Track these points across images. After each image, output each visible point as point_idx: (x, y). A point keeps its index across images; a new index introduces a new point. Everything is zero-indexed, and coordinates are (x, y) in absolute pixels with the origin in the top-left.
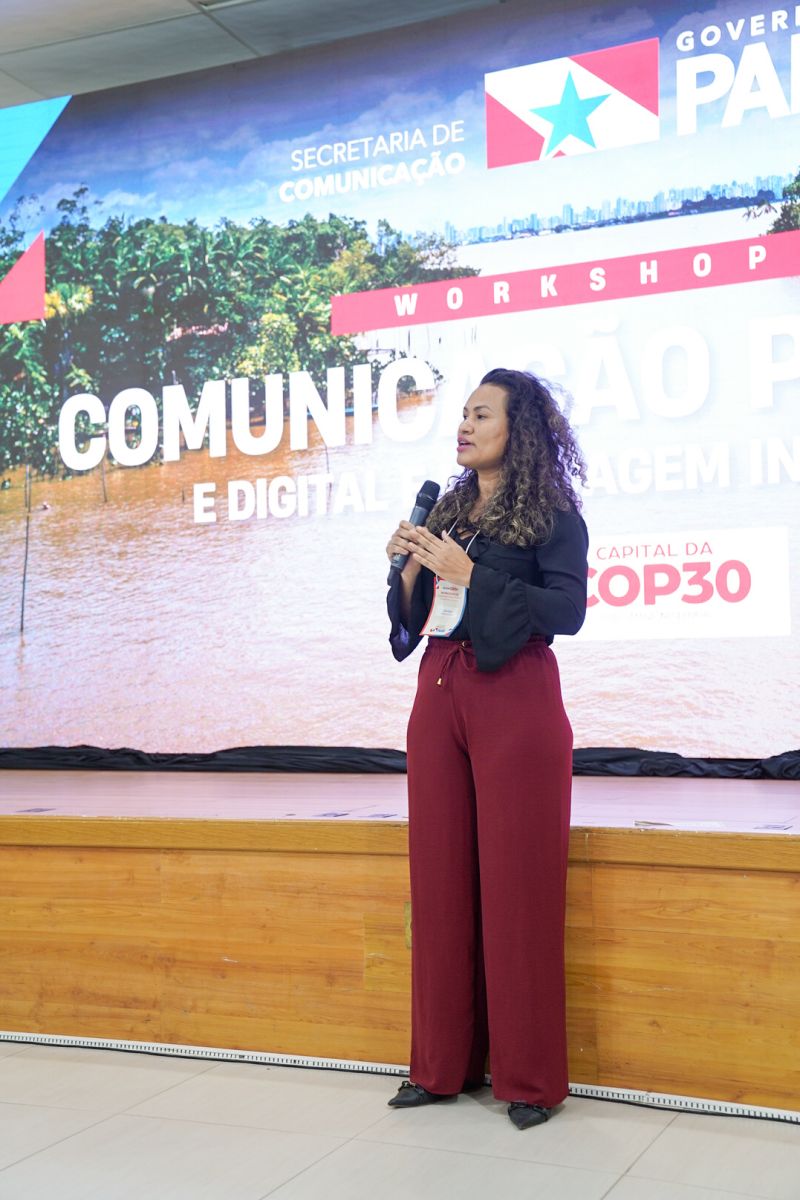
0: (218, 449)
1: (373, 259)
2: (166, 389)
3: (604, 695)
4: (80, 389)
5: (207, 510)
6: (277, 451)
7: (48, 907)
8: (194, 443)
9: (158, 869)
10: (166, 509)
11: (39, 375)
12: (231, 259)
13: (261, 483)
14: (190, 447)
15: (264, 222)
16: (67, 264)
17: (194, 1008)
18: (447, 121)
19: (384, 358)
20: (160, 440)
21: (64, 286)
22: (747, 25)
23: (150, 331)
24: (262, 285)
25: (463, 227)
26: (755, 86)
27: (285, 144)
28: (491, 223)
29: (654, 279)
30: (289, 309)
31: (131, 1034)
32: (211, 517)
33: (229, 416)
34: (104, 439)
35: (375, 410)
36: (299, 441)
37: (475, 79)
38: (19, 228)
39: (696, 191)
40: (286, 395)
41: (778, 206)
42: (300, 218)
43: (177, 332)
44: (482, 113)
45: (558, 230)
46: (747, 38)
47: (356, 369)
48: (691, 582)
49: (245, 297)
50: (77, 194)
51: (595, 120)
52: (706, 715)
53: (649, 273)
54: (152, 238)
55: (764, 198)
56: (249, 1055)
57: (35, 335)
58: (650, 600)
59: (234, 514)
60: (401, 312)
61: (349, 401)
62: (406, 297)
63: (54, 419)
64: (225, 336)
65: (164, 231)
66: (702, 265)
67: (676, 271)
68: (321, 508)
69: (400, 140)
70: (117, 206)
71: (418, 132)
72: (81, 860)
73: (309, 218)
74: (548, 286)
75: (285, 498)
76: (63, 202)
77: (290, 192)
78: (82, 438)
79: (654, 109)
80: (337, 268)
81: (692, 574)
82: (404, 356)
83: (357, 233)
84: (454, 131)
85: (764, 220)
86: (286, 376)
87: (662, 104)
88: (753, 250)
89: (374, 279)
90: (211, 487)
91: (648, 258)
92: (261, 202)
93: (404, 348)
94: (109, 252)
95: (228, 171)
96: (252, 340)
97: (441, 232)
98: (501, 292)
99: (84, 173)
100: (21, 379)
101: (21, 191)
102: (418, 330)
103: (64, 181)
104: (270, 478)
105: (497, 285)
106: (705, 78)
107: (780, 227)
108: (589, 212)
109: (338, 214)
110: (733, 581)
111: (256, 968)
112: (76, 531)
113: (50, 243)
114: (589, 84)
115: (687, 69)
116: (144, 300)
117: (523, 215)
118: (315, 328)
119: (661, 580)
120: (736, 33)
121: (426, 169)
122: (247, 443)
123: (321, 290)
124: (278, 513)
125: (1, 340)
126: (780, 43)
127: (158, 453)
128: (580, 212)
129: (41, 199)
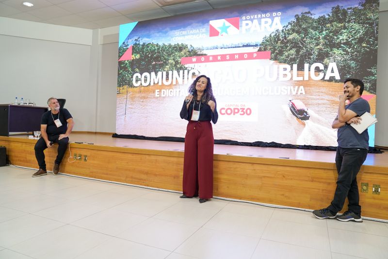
0: (160, 84)
1: (189, 51)
2: (152, 73)
3: (226, 131)
4: (137, 72)
5: (158, 94)
6: (170, 84)
8: (156, 82)
9: (146, 158)
10: (151, 94)
11: (130, 70)
12: (164, 50)
13: (167, 90)
15: (170, 44)
16: (136, 50)
17: (151, 181)
19: (190, 69)
20: (150, 82)
21: (135, 54)
22: (254, 16)
23: (150, 62)
24: (169, 55)
25: (205, 46)
26: (255, 27)
27: (175, 31)
28: (210, 46)
30: (174, 59)
31: (141, 185)
32: (158, 96)
33: (162, 78)
34: (140, 81)
35: (188, 78)
36: (174, 83)
37: (208, 22)
38: (128, 44)
39: (245, 43)
40: (172, 75)
42: (176, 44)
43: (154, 63)
44: (209, 27)
45: (221, 48)
46: (254, 19)
47: (185, 71)
49: (166, 57)
50: (138, 38)
51: (228, 30)
52: (242, 135)
53: (237, 57)
54: (150, 46)
55: (256, 45)
56: (160, 189)
57: (129, 62)
58: (234, 114)
59: (162, 95)
60: (193, 61)
61: (183, 76)
62: (194, 58)
63: (132, 77)
64: (162, 64)
65: (153, 45)
66: (246, 56)
67: (241, 57)
68: (178, 95)
69: (194, 31)
70: (145, 41)
71: (198, 30)
72: (133, 155)
73: (178, 44)
74: (219, 58)
75: (172, 93)
76: (136, 40)
77: (175, 39)
78: (137, 81)
79: (238, 29)
80: (182, 53)
81: (241, 110)
82: (193, 69)
83: (186, 47)
84: (204, 30)
85: (257, 49)
86: (173, 71)
87: (240, 28)
88: (254, 54)
89: (189, 55)
90: (158, 90)
91: (236, 54)
92: (170, 40)
94: (143, 48)
95: (164, 35)
96: (167, 65)
97: (201, 47)
98: (211, 58)
99: (139, 35)
100: (127, 70)
101: (129, 37)
102: (196, 64)
103: (136, 36)
106: (247, 24)
107: (259, 51)
108: (227, 46)
109: (183, 43)
110: (248, 111)
111: (162, 175)
112: (135, 97)
113: (133, 46)
114: (227, 24)
115: (244, 23)
116: (149, 57)
117: (215, 45)
118: (178, 63)
119: (236, 111)
120: (252, 17)
121: (199, 36)
122: (165, 83)
123: (179, 56)
124: (170, 95)
125: (124, 63)
126: (259, 20)
127: (150, 84)
128: (225, 45)
129: (132, 39)
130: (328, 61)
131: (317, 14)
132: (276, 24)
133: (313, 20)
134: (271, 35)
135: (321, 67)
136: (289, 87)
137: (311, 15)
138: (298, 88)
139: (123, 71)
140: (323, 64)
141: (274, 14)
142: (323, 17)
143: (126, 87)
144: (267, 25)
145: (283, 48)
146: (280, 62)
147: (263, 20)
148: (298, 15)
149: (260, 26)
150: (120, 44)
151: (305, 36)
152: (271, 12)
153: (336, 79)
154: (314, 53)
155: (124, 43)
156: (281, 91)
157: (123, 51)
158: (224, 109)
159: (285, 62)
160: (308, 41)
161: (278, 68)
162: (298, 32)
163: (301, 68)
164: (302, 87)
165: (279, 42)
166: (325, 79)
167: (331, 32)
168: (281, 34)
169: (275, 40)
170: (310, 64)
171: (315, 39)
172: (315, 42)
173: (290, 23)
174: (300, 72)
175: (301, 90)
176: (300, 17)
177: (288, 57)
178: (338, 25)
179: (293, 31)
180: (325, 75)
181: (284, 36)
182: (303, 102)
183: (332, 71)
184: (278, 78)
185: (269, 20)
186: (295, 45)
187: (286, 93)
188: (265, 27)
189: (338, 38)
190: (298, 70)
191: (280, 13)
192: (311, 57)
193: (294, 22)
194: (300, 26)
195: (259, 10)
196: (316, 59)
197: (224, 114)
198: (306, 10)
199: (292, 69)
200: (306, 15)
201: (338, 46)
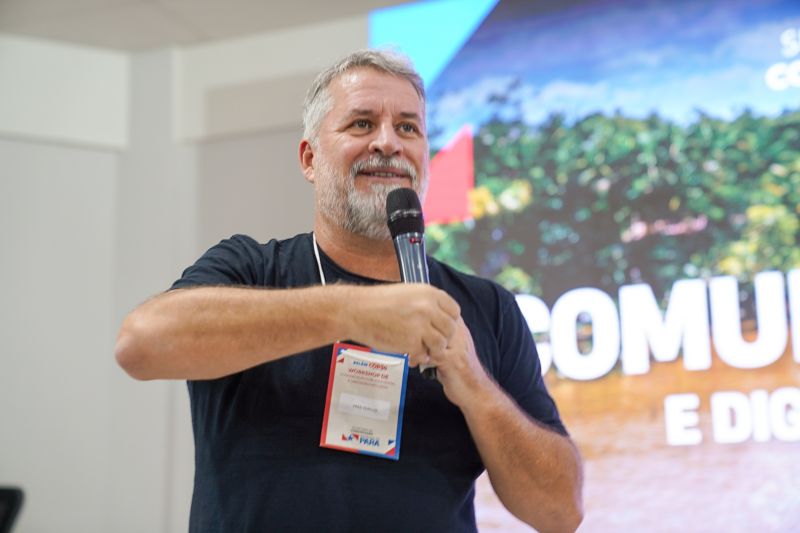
0: (697, 360)
5: (685, 428)
6: (776, 363)
8: (665, 354)
10: (631, 427)
12: (706, 152)
13: (760, 396)
15: (748, 111)
16: (498, 160)
20: (621, 350)
21: (494, 183)
23: (604, 229)
24: (749, 176)
30: (786, 202)
32: (694, 438)
38: (440, 121)
43: (638, 230)
49: (726, 191)
50: (509, 88)
54: (602, 132)
57: (459, 236)
59: (723, 433)
65: (619, 123)
75: (793, 416)
76: (495, 99)
86: (785, 276)
90: (692, 401)
94: (549, 146)
96: (736, 235)
104: (770, 391)
113: (477, 141)
116: (595, 196)
122: (738, 353)
124: (785, 434)
127: (618, 364)
129: (467, 94)
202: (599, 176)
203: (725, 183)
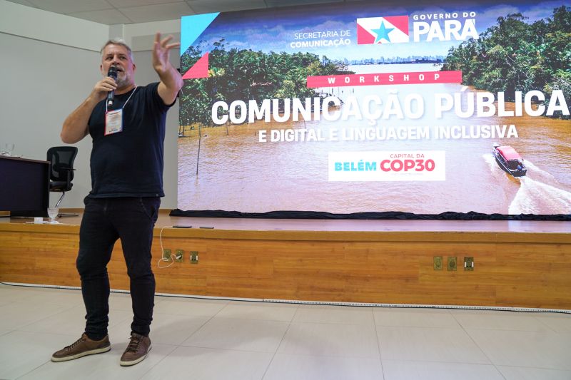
0: (268, 119)
1: (321, 67)
2: (250, 101)
4: (220, 100)
5: (263, 138)
6: (288, 121)
7: (301, 260)
8: (259, 117)
11: (205, 95)
12: (274, 63)
13: (282, 131)
14: (258, 118)
15: (285, 53)
16: (216, 62)
18: (345, 29)
19: (324, 96)
20: (248, 116)
21: (215, 68)
22: (433, 16)
23: (245, 83)
24: (284, 72)
25: (350, 59)
26: (435, 32)
27: (292, 31)
28: (359, 59)
29: (408, 80)
30: (293, 79)
32: (265, 141)
33: (272, 110)
34: (227, 116)
35: (321, 111)
36: (295, 118)
37: (355, 19)
38: (200, 50)
39: (419, 57)
40: (291, 105)
41: (442, 64)
42: (297, 53)
43: (254, 84)
44: (356, 29)
45: (379, 63)
46: (433, 19)
47: (315, 98)
48: (418, 165)
49: (278, 75)
50: (221, 41)
51: (390, 34)
53: (406, 78)
54: (246, 56)
55: (438, 61)
56: (378, 305)
57: (204, 82)
59: (273, 140)
60: (330, 82)
61: (313, 108)
62: (332, 79)
63: (210, 108)
64: (271, 86)
65: (251, 52)
66: (422, 78)
67: (414, 78)
68: (303, 139)
69: (329, 34)
70: (234, 45)
71: (336, 32)
72: (313, 245)
73: (300, 53)
74: (376, 79)
75: (290, 136)
76: (215, 44)
77: (293, 45)
78: (220, 115)
79: (407, 33)
80: (309, 68)
81: (418, 163)
82: (331, 95)
83: (316, 58)
84: (347, 33)
85: (439, 67)
86: (291, 99)
87: (409, 32)
88: (435, 75)
89: (321, 72)
90: (265, 131)
91: (406, 74)
92: (284, 47)
93: (331, 93)
94: (231, 58)
95: (272, 37)
96: (280, 88)
97: (343, 60)
98: (362, 79)
99: (224, 35)
100: (199, 96)
101: (202, 38)
103: (216, 37)
104: (285, 130)
105: (361, 78)
106: (421, 28)
107: (443, 69)
108: (389, 60)
109: (310, 52)
110: (430, 165)
111: (380, 278)
113: (210, 55)
114: (388, 25)
115: (416, 25)
116: (243, 73)
117: (369, 58)
118: (301, 85)
119: (409, 164)
120: (430, 18)
121: (338, 42)
122: (278, 118)
123: (304, 75)
124: (288, 140)
125: (192, 83)
126: (442, 22)
127: (247, 120)
128: (386, 58)
129: (208, 42)
130: (551, 88)
131: (531, 17)
132: (469, 30)
133: (526, 26)
134: (460, 46)
135: (541, 97)
136: (493, 127)
137: (523, 19)
138: (508, 128)
139: (190, 98)
140: (543, 92)
141: (465, 14)
142: (541, 23)
143: (196, 125)
144: (455, 31)
145: (482, 67)
146: (478, 89)
147: (447, 23)
148: (502, 18)
149: (444, 32)
150: (183, 50)
151: (514, 50)
152: (461, 10)
153: (564, 114)
154: (529, 75)
155: (191, 48)
156: (481, 132)
157: (189, 63)
158: (388, 161)
159: (485, 88)
160: (519, 57)
161: (475, 97)
162: (504, 44)
163: (510, 98)
164: (512, 127)
165: (475, 57)
166: (547, 114)
167: (553, 45)
168: (477, 45)
169: (468, 54)
170: (524, 92)
171: (530, 55)
172: (529, 59)
173: (489, 30)
174: (509, 104)
175: (512, 132)
176: (506, 20)
177: (489, 80)
178: (563, 34)
179: (496, 41)
180: (546, 109)
181: (481, 48)
182: (516, 150)
183: (558, 103)
184: (475, 113)
185: (458, 24)
186: (499, 62)
187: (488, 136)
188: (451, 34)
189: (565, 54)
190: (506, 100)
191: (473, 14)
192: (525, 81)
193: (496, 28)
194: (507, 34)
195: (441, 7)
196: (533, 84)
197: (389, 170)
198: (515, 11)
199: (496, 99)
200: (514, 18)
201: (565, 65)
202: (243, 69)
203: (278, 73)
